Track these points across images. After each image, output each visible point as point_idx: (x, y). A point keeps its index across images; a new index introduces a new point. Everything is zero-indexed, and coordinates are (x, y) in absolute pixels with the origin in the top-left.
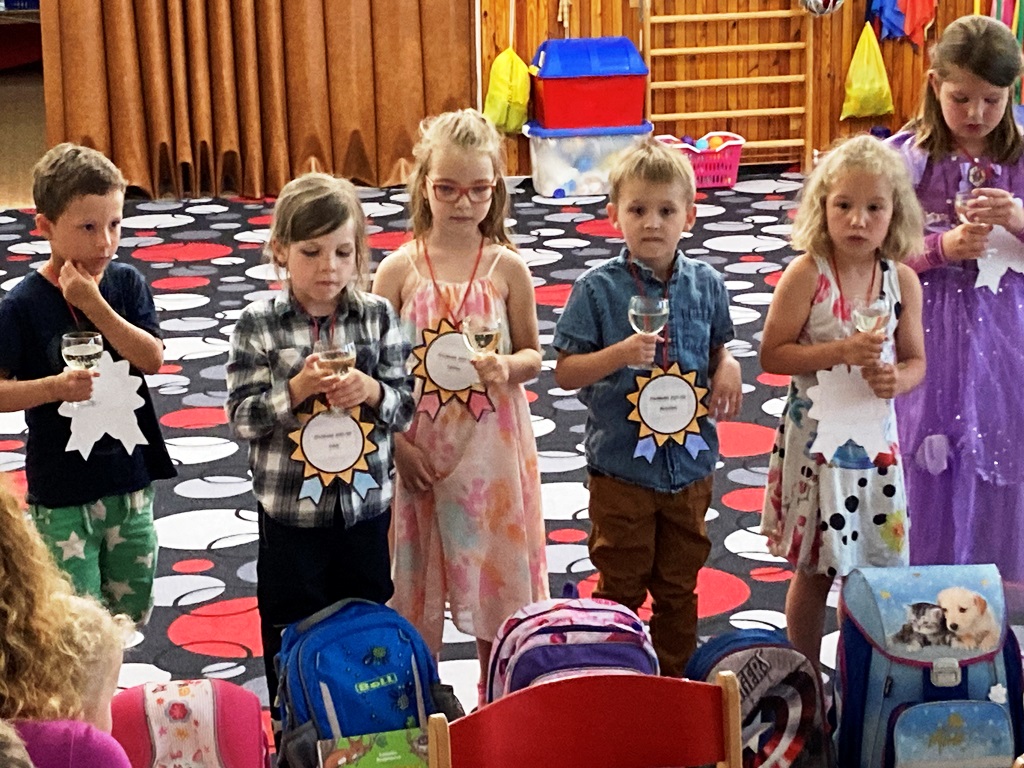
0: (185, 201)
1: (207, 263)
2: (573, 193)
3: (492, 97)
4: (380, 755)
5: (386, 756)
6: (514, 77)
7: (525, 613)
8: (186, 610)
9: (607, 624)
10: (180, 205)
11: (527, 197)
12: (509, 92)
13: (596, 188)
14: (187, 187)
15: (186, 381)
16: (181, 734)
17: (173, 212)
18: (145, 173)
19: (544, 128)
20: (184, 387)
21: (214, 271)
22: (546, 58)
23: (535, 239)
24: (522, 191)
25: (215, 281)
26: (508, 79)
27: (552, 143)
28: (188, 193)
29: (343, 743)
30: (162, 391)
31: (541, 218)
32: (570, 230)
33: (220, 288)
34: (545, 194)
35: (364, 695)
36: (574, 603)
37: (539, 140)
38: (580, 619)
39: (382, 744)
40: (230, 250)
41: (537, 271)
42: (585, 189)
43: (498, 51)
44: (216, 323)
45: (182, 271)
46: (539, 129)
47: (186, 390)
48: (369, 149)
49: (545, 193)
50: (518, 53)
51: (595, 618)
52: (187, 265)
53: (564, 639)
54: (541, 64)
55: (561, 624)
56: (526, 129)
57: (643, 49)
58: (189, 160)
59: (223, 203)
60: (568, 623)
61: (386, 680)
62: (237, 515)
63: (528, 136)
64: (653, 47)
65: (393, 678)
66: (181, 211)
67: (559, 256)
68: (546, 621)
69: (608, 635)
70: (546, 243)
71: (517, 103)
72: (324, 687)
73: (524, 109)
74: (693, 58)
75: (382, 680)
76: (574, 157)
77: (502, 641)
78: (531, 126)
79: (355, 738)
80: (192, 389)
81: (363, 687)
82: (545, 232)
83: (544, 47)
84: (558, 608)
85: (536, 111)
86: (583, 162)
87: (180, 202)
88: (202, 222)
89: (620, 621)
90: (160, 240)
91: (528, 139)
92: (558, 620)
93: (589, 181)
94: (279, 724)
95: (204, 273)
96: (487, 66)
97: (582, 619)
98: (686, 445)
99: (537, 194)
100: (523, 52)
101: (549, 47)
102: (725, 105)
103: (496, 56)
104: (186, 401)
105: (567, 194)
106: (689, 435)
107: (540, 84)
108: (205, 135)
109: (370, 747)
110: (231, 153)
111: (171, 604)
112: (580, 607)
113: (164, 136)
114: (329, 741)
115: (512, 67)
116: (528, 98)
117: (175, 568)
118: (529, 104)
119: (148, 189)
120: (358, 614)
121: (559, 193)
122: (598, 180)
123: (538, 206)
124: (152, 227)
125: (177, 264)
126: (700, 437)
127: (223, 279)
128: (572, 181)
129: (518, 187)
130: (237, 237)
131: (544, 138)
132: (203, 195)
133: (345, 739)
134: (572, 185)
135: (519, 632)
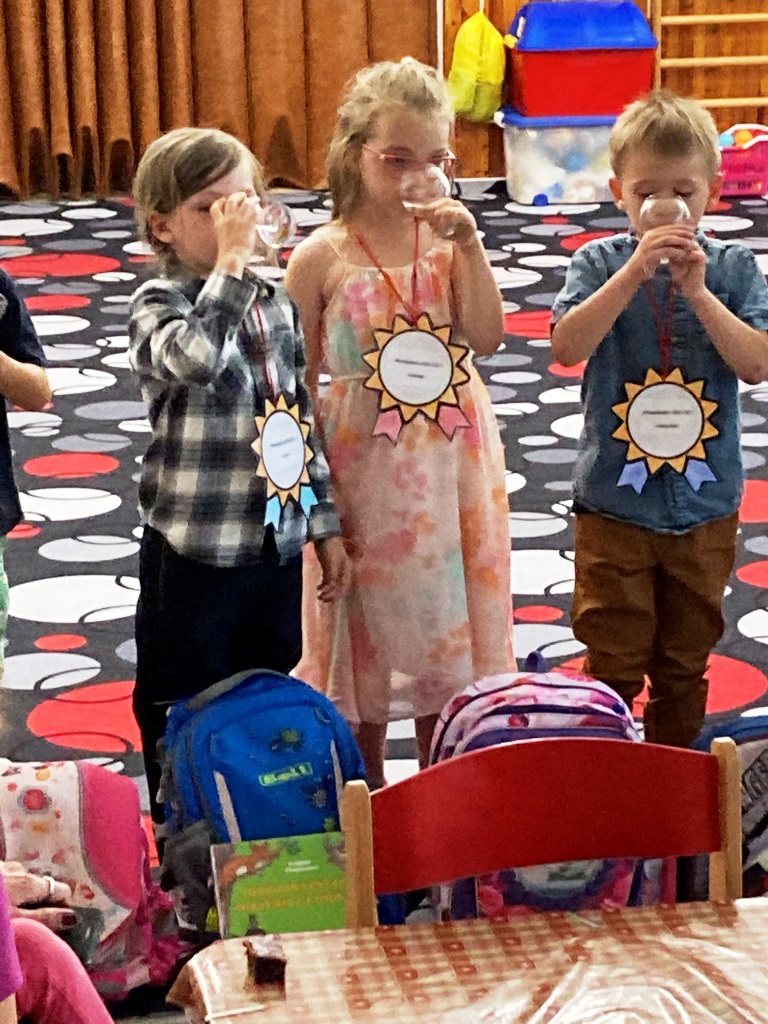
0: (62, 203)
1: (88, 279)
2: (558, 201)
3: (457, 75)
4: (290, 864)
5: (299, 866)
6: (484, 49)
7: (476, 688)
8: (51, 694)
9: (581, 704)
10: (56, 209)
11: (498, 205)
12: (478, 69)
13: (587, 194)
14: (65, 186)
15: (57, 420)
16: (39, 828)
17: (45, 217)
18: (11, 167)
19: (523, 115)
20: (55, 428)
21: (94, 289)
22: (527, 26)
23: (508, 256)
24: (492, 197)
25: (98, 299)
26: (476, 52)
27: (532, 134)
28: (66, 194)
29: (243, 848)
30: (27, 432)
31: (516, 229)
32: (553, 246)
33: (104, 310)
34: (522, 202)
35: (269, 789)
36: (539, 678)
37: (515, 130)
38: (546, 697)
39: (294, 851)
40: (117, 264)
41: (510, 294)
42: (574, 195)
43: (465, 16)
44: (97, 351)
45: (54, 289)
46: (515, 118)
47: (57, 432)
48: (298, 140)
49: (522, 200)
50: (491, 19)
51: (566, 696)
52: (64, 281)
53: (526, 721)
54: (519, 33)
55: (522, 703)
56: (499, 117)
57: (652, 15)
58: (66, 149)
59: (110, 207)
60: (531, 702)
61: (298, 771)
62: (118, 582)
63: (502, 125)
64: (664, 14)
65: (307, 768)
66: (56, 216)
67: (538, 277)
68: (503, 699)
69: (581, 718)
70: (522, 261)
71: (489, 84)
72: (219, 778)
73: (498, 92)
74: (714, 28)
75: (293, 770)
76: (561, 153)
77: (447, 725)
78: (506, 113)
79: (260, 843)
80: (64, 431)
81: (268, 780)
82: (520, 248)
83: (524, 12)
84: (518, 684)
85: (513, 95)
86: (573, 160)
87: (54, 205)
88: (82, 229)
89: (598, 702)
90: (28, 251)
91: (501, 130)
92: (519, 698)
93: (580, 184)
94: (162, 828)
95: (84, 292)
96: (450, 35)
97: (549, 697)
98: (686, 474)
99: (511, 201)
100: (496, 17)
101: (531, 11)
102: (757, 91)
103: (463, 21)
104: (55, 444)
105: (550, 201)
106: (690, 461)
107: (519, 59)
108: (87, 118)
109: (276, 855)
110: (120, 143)
111: (31, 687)
112: (548, 682)
113: (35, 119)
114: (225, 846)
115: (482, 37)
116: (501, 78)
117: (38, 644)
118: (503, 86)
119: (16, 188)
120: (266, 689)
121: (540, 200)
122: (592, 184)
123: (512, 215)
124: (18, 234)
125: (51, 280)
126: (705, 465)
127: (106, 299)
128: (557, 185)
129: (489, 191)
130: (127, 248)
131: (522, 128)
132: (87, 197)
133: (247, 843)
134: (558, 189)
135: (469, 712)
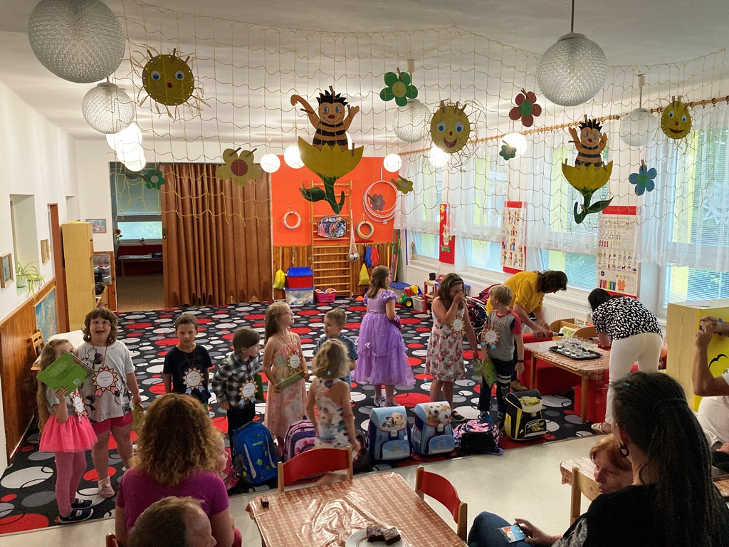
1: (205, 324)
3: (276, 281)
6: (281, 276)
12: (280, 280)
13: (302, 303)
18: (189, 300)
19: (289, 288)
21: (207, 326)
27: (291, 292)
28: (200, 305)
38: (308, 425)
48: (245, 293)
53: (304, 430)
54: (288, 273)
57: (312, 269)
58: (200, 297)
59: (209, 308)
60: (305, 426)
61: (260, 442)
63: (285, 290)
65: (262, 442)
68: (299, 426)
71: (282, 282)
72: (245, 445)
74: (323, 271)
76: (296, 295)
81: (254, 444)
87: (198, 308)
88: (204, 313)
92: (302, 426)
93: (300, 301)
96: (275, 273)
100: (284, 270)
101: (290, 269)
102: (331, 282)
103: (277, 271)
105: (294, 304)
107: (288, 278)
108: (204, 291)
110: (211, 296)
113: (194, 291)
118: (285, 283)
119: (190, 305)
127: (210, 329)
128: (296, 301)
130: (213, 317)
132: (204, 306)
135: (293, 429)
